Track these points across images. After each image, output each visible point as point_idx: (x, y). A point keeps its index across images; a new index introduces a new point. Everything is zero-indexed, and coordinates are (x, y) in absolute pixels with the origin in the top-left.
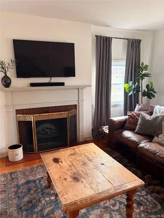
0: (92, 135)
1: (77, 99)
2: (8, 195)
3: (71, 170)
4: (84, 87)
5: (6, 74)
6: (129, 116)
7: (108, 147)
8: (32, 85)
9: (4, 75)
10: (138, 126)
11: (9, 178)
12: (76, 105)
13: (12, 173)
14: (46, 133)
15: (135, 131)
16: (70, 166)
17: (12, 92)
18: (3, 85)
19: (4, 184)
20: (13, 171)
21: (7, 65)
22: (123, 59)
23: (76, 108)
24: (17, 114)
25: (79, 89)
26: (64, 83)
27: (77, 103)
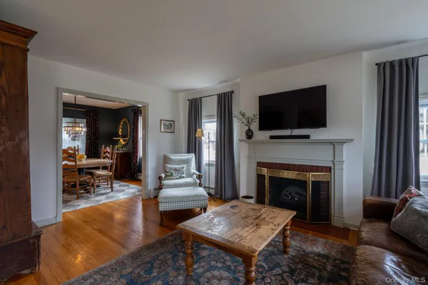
1: (332, 159)
5: (249, 127)
17: (254, 143)
23: (330, 172)
24: (257, 167)
25: (335, 144)
26: (309, 136)
27: (331, 165)
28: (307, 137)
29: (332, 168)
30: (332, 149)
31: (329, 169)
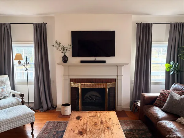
0: (130, 107)
1: (117, 75)
2: (49, 136)
3: (83, 126)
4: (122, 65)
5: (65, 54)
6: (161, 93)
7: (140, 119)
8: (82, 62)
9: (64, 55)
10: (166, 104)
11: (56, 125)
12: (115, 79)
13: (59, 123)
14: (92, 99)
15: (162, 108)
16: (84, 124)
17: (69, 66)
18: (63, 61)
19: (51, 128)
20: (60, 121)
21: (66, 48)
22: (165, 41)
23: (115, 82)
24: (71, 82)
25: (118, 66)
26: (105, 61)
27: (116, 78)
28: (104, 62)
29: (117, 79)
30: (117, 69)
31: (114, 80)
